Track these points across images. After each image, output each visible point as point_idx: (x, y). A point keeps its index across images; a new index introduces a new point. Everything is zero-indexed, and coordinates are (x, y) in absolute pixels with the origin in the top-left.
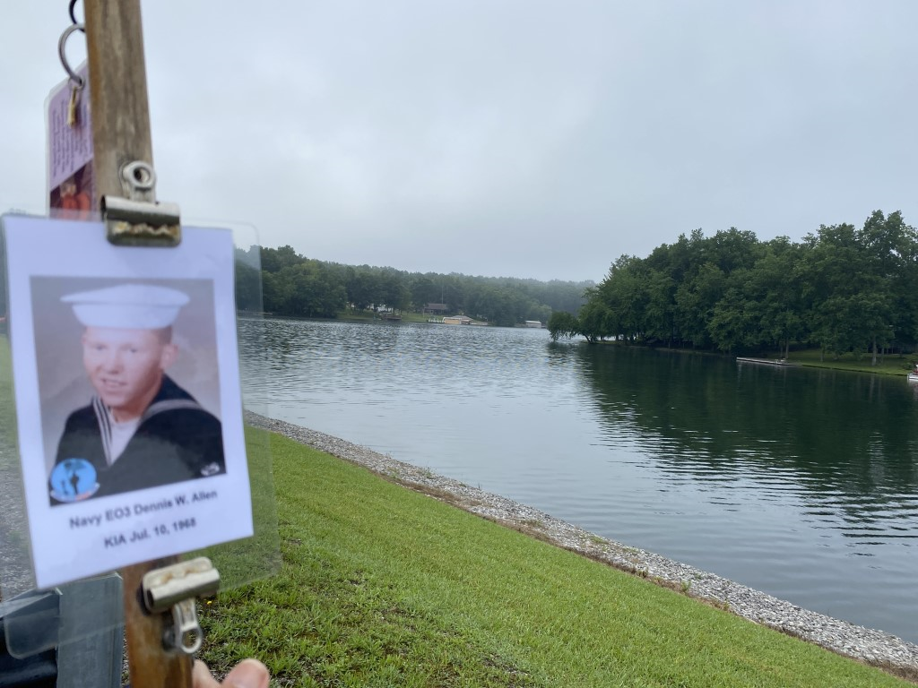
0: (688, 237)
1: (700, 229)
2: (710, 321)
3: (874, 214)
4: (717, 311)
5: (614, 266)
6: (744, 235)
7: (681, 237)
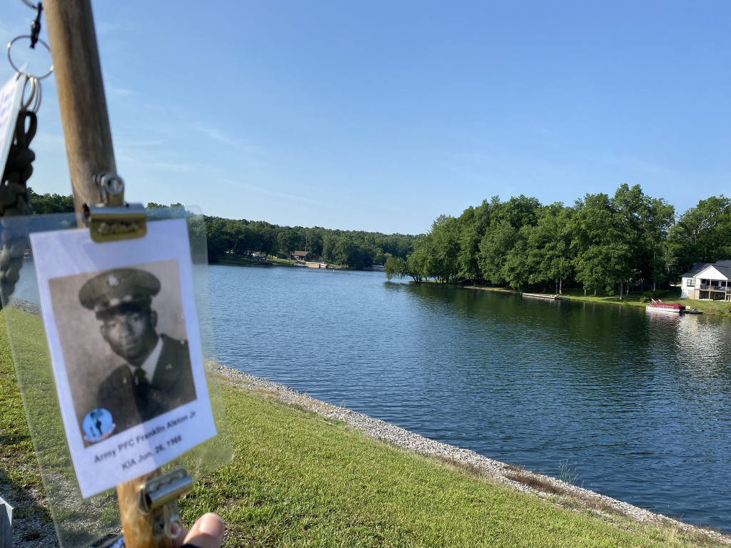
0: (489, 202)
1: (498, 196)
2: (504, 265)
3: (622, 186)
4: (509, 257)
5: (435, 222)
6: (530, 201)
7: (484, 201)
